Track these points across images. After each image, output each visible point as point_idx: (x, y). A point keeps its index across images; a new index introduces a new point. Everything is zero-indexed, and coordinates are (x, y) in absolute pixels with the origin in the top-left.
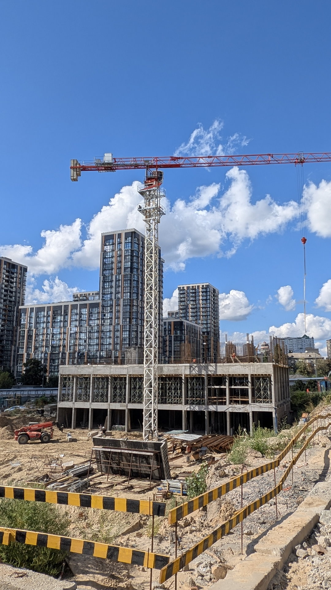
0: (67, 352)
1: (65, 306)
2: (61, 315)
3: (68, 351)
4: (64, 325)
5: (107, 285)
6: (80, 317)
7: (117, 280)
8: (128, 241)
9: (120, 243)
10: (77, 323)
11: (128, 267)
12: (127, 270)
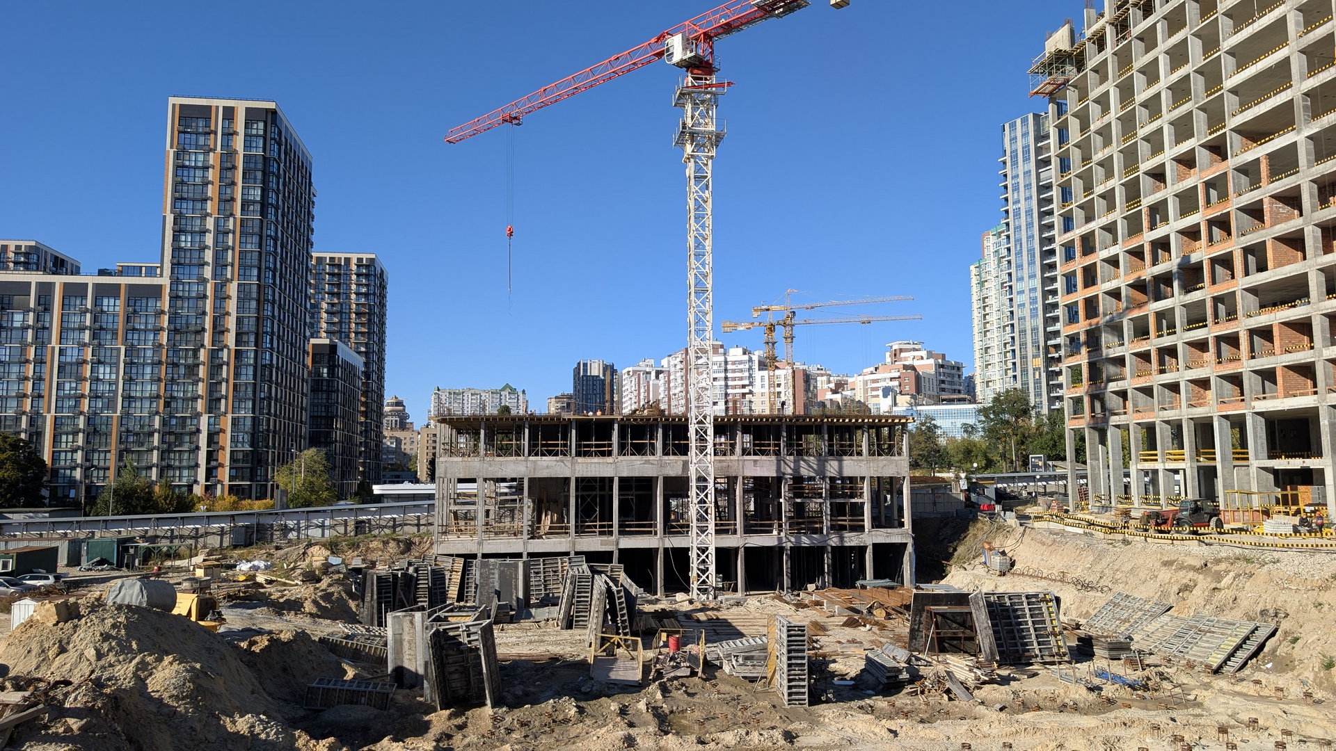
0: (49, 417)
1: (41, 285)
2: (27, 311)
3: (53, 411)
4: (36, 337)
5: (189, 239)
6: (95, 319)
7: (221, 232)
8: (254, 132)
9: (229, 134)
10: (86, 336)
11: (254, 202)
12: (251, 208)
